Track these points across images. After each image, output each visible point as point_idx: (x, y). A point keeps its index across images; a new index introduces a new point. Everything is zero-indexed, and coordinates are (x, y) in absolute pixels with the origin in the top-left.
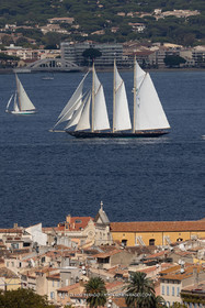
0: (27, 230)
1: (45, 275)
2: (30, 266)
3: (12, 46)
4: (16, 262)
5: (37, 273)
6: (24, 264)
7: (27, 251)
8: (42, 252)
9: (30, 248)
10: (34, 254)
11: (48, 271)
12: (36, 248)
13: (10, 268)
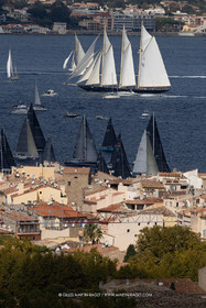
0: (185, 174)
1: (199, 215)
2: (186, 206)
3: (178, 12)
4: (174, 202)
5: (193, 213)
6: (181, 205)
7: (184, 193)
8: (197, 194)
9: (187, 190)
10: (191, 196)
11: (202, 211)
12: (192, 191)
13: (168, 207)
